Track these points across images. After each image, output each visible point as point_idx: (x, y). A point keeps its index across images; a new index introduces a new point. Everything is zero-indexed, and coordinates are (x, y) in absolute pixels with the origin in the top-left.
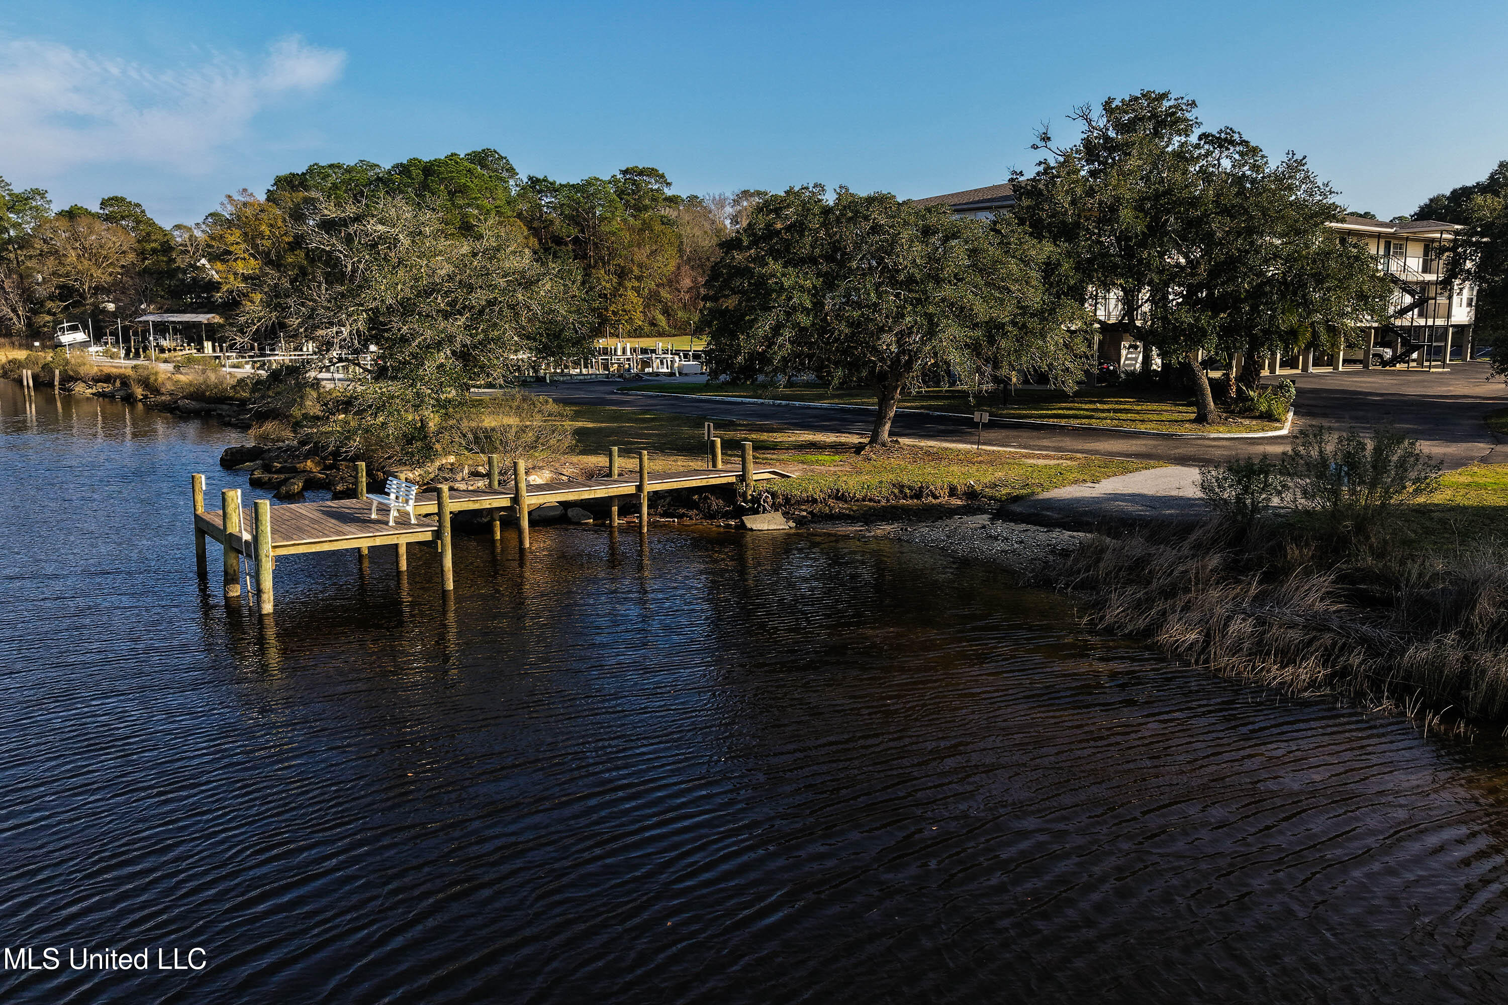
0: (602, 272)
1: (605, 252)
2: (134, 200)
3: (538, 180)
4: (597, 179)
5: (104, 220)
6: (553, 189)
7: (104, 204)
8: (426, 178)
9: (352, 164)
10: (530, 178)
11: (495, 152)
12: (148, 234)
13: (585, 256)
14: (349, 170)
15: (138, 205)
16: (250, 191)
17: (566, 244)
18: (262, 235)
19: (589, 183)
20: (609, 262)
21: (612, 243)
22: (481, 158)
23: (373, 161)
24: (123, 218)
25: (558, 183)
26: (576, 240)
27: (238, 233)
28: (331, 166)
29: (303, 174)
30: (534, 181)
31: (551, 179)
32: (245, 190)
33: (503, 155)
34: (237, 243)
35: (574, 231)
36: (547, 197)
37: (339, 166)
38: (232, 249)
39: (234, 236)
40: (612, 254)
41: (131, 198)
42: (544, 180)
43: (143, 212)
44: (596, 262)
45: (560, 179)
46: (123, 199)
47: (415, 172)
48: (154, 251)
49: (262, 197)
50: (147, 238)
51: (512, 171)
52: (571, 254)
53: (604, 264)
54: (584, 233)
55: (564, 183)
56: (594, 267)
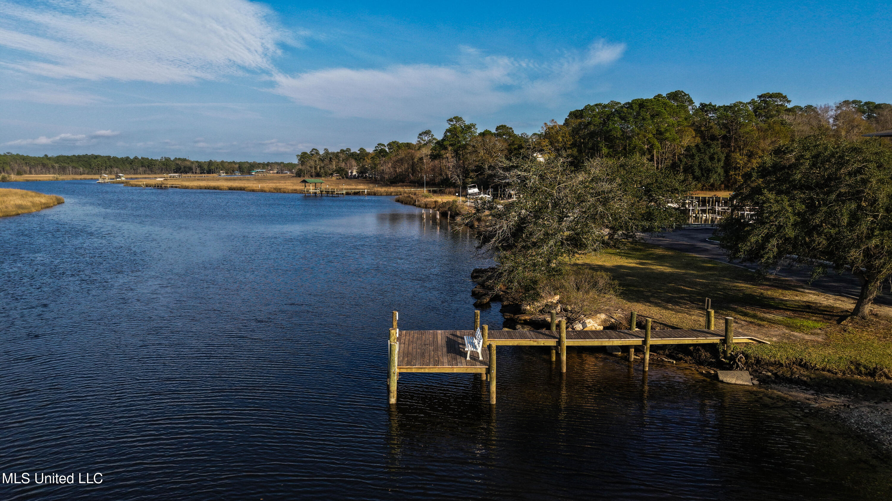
0: (738, 154)
1: (741, 143)
2: (510, 127)
3: (706, 105)
4: (741, 103)
5: (497, 136)
6: (714, 109)
7: (497, 129)
8: (640, 110)
9: (607, 103)
10: (701, 104)
11: (682, 92)
12: (513, 142)
13: (729, 146)
14: (605, 106)
15: (511, 128)
16: (555, 121)
17: (718, 140)
18: (558, 141)
19: (735, 105)
20: (743, 149)
21: (746, 138)
22: (674, 96)
23: (617, 101)
24: (504, 135)
25: (717, 106)
26: (724, 137)
27: (547, 140)
28: (596, 105)
29: (582, 110)
30: (703, 106)
31: (713, 104)
32: (553, 120)
33: (687, 93)
34: (547, 146)
35: (724, 132)
36: (710, 113)
37: (600, 105)
38: (544, 148)
39: (546, 142)
40: (746, 145)
41: (508, 125)
42: (709, 105)
43: (513, 131)
44: (735, 149)
45: (718, 103)
46: (505, 126)
47: (635, 106)
48: (515, 149)
49: (561, 122)
50: (513, 143)
51: (691, 102)
52: (720, 145)
53: (740, 150)
54: (730, 133)
55: (721, 105)
56: (734, 152)
